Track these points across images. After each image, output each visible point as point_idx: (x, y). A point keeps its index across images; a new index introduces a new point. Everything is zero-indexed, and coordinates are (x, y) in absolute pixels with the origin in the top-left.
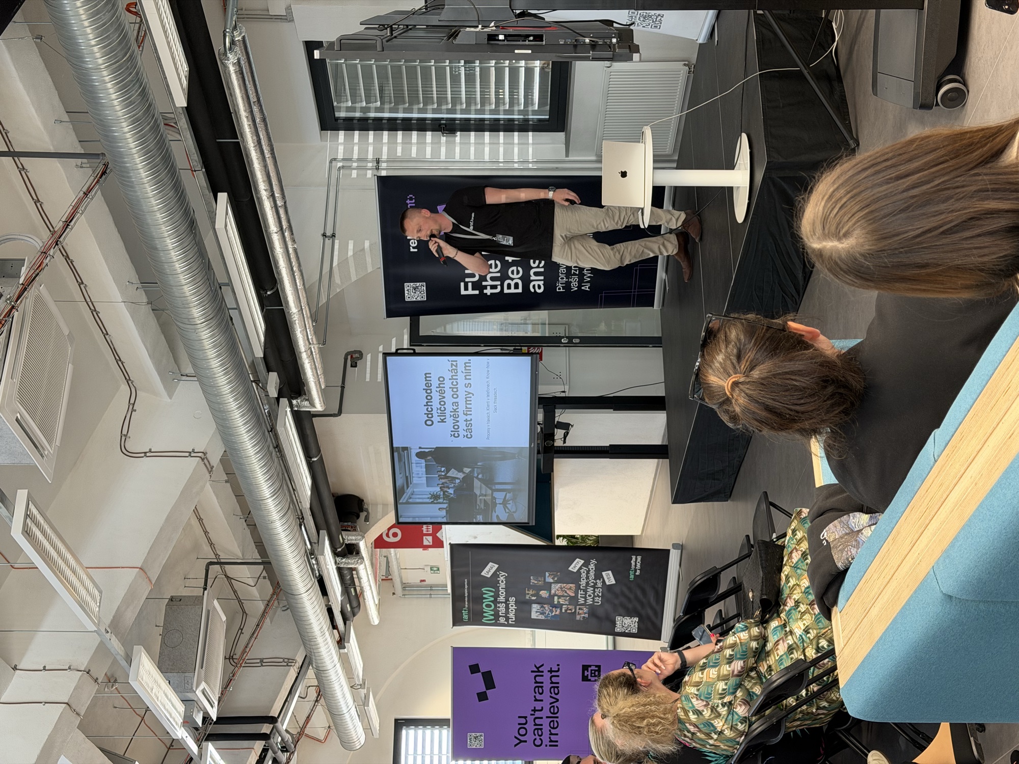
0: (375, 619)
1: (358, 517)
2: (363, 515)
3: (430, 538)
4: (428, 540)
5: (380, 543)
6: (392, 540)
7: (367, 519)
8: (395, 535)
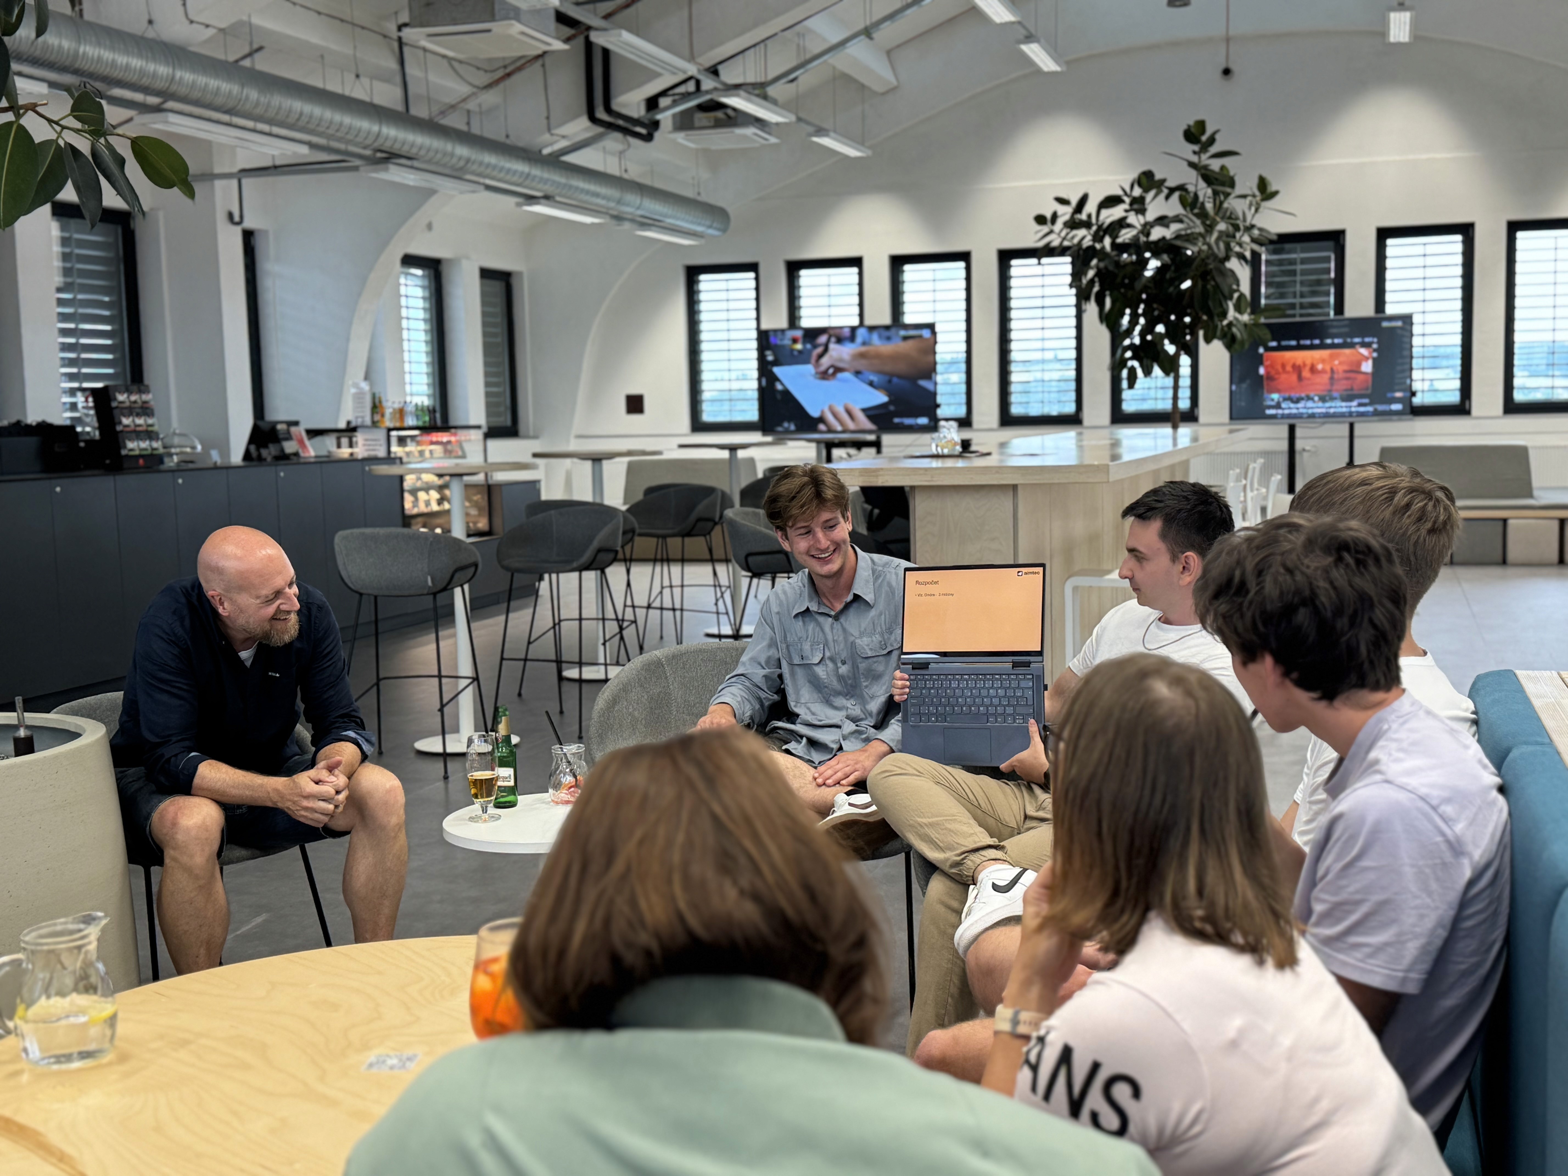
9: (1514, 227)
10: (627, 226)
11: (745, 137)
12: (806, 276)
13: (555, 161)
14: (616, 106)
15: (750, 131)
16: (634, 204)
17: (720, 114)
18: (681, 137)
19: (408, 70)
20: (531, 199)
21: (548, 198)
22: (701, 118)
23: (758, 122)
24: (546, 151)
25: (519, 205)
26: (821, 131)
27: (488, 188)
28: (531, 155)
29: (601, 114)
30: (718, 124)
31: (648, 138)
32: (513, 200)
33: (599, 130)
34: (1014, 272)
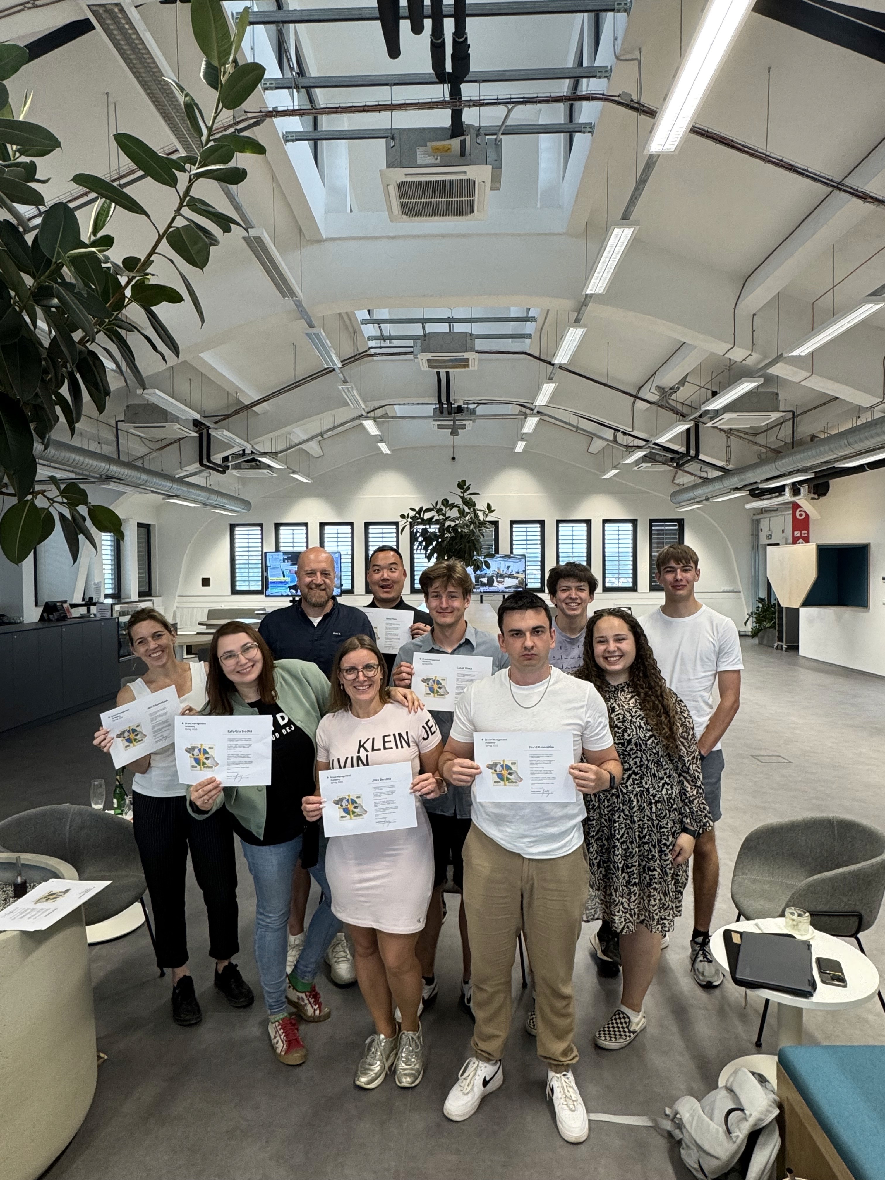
0: (748, 506)
1: (814, 493)
2: (816, 496)
3: (799, 535)
4: (797, 534)
5: (795, 506)
6: (798, 513)
7: (813, 499)
8: (801, 515)
9: (559, 522)
10: (208, 508)
11: (263, 473)
12: (283, 530)
13: (181, 481)
14: (212, 459)
15: (266, 471)
16: (213, 500)
17: (253, 464)
18: (235, 472)
19: (120, 441)
20: (170, 497)
21: (177, 496)
22: (245, 465)
23: (269, 467)
24: (177, 476)
25: (164, 499)
26: (294, 472)
27: (152, 492)
28: (171, 478)
29: (205, 462)
30: (252, 468)
31: (223, 472)
32: (162, 497)
33: (203, 468)
34: (370, 531)
